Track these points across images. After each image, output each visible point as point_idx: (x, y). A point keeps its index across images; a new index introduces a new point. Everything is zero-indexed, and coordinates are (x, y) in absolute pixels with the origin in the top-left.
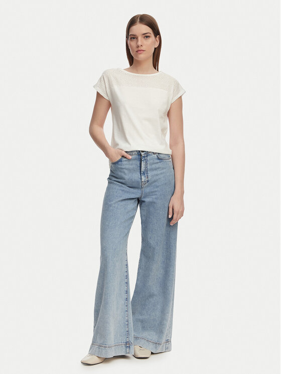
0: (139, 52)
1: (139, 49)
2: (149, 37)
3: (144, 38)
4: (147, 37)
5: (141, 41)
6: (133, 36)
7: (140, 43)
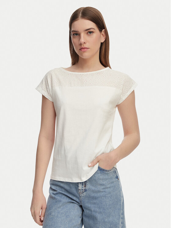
0: (83, 50)
1: (82, 46)
2: (93, 32)
3: (87, 33)
4: (90, 32)
5: (84, 37)
6: (75, 33)
7: (82, 40)
